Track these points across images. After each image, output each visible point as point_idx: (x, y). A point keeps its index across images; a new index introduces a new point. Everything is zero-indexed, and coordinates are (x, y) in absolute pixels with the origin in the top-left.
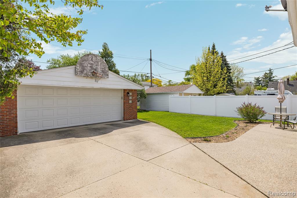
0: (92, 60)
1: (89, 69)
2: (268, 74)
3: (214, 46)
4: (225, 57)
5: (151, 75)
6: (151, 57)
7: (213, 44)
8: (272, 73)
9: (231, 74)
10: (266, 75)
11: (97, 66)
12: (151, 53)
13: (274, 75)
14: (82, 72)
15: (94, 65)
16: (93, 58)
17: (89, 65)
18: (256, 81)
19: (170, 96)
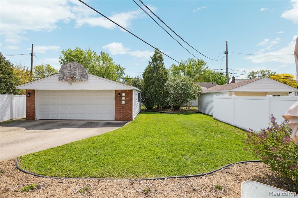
0: (70, 67)
1: (68, 74)
5: (227, 72)
6: (227, 49)
11: (76, 71)
12: (227, 45)
14: (63, 78)
15: (72, 71)
16: (71, 65)
17: (68, 72)
19: (215, 96)
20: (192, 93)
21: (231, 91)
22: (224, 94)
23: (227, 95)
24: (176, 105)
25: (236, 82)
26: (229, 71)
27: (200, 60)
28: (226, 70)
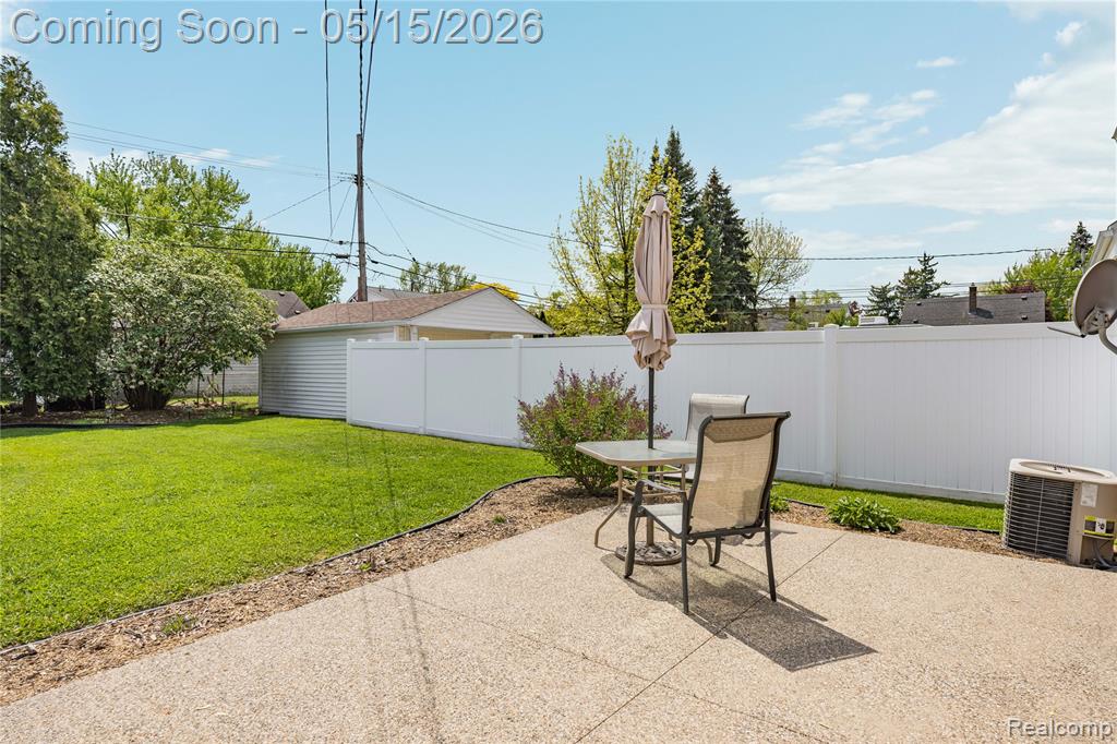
2: (916, 274)
3: (674, 143)
4: (726, 191)
6: (360, 168)
7: (673, 135)
8: (932, 272)
9: (749, 264)
10: (913, 277)
13: (937, 279)
18: (876, 299)
19: (351, 341)
20: (244, 328)
21: (408, 323)
22: (380, 335)
23: (392, 336)
24: (162, 386)
25: (372, 298)
26: (368, 251)
27: (217, 175)
28: (356, 247)
